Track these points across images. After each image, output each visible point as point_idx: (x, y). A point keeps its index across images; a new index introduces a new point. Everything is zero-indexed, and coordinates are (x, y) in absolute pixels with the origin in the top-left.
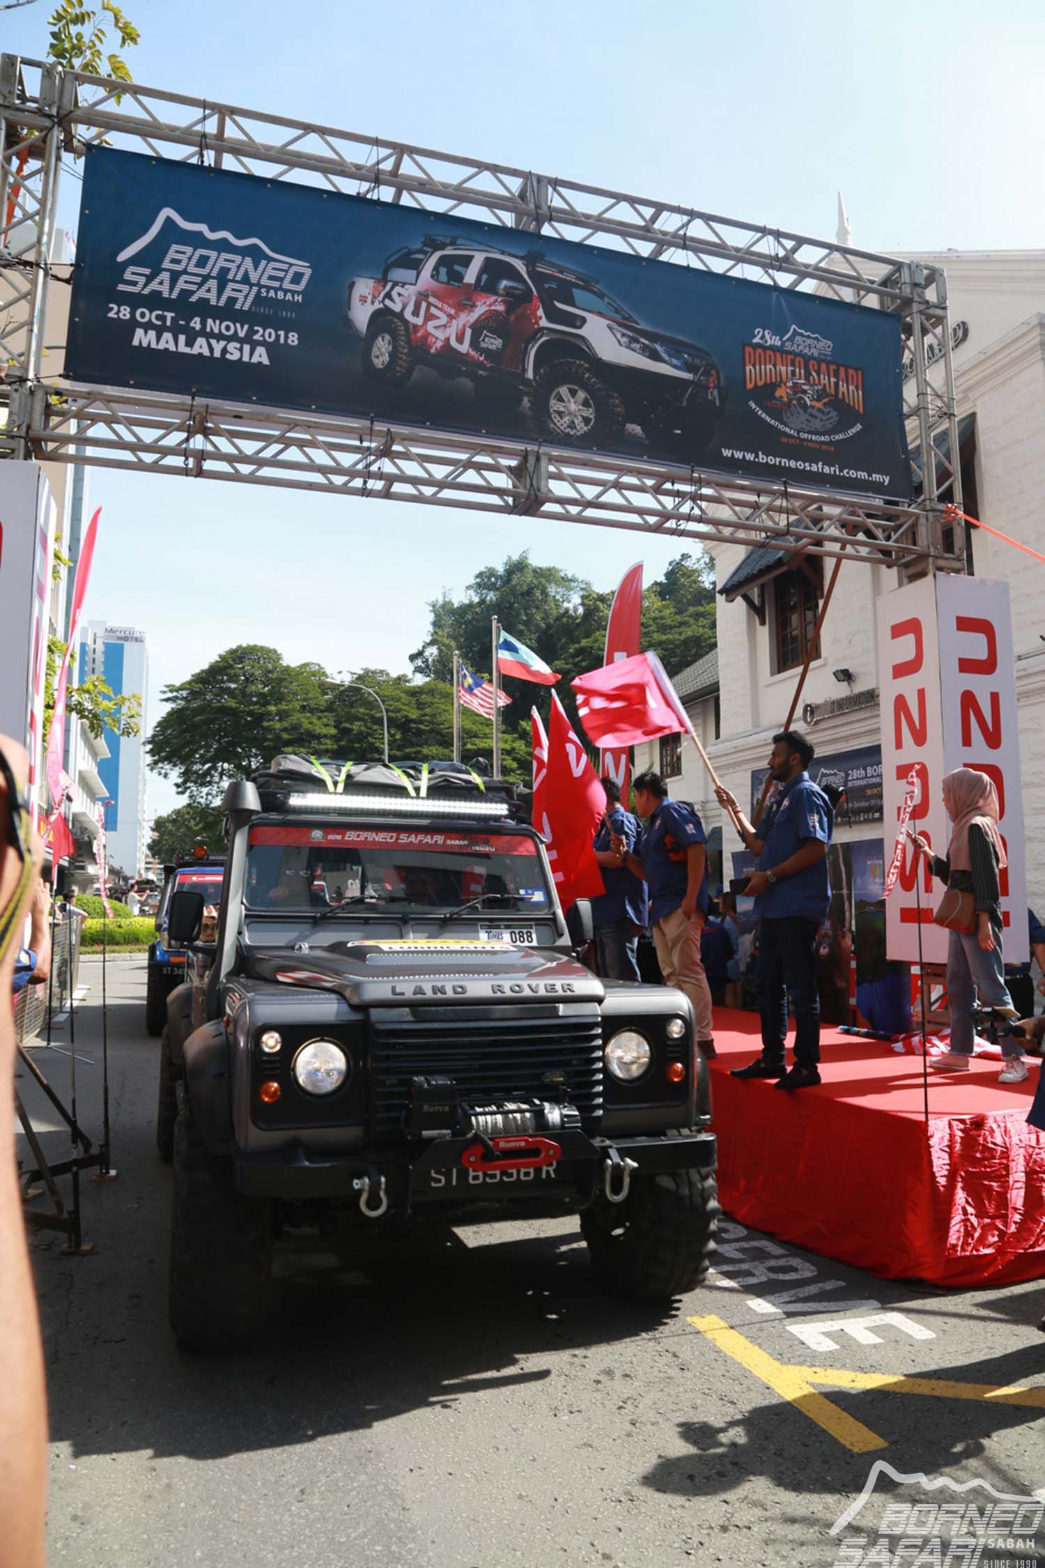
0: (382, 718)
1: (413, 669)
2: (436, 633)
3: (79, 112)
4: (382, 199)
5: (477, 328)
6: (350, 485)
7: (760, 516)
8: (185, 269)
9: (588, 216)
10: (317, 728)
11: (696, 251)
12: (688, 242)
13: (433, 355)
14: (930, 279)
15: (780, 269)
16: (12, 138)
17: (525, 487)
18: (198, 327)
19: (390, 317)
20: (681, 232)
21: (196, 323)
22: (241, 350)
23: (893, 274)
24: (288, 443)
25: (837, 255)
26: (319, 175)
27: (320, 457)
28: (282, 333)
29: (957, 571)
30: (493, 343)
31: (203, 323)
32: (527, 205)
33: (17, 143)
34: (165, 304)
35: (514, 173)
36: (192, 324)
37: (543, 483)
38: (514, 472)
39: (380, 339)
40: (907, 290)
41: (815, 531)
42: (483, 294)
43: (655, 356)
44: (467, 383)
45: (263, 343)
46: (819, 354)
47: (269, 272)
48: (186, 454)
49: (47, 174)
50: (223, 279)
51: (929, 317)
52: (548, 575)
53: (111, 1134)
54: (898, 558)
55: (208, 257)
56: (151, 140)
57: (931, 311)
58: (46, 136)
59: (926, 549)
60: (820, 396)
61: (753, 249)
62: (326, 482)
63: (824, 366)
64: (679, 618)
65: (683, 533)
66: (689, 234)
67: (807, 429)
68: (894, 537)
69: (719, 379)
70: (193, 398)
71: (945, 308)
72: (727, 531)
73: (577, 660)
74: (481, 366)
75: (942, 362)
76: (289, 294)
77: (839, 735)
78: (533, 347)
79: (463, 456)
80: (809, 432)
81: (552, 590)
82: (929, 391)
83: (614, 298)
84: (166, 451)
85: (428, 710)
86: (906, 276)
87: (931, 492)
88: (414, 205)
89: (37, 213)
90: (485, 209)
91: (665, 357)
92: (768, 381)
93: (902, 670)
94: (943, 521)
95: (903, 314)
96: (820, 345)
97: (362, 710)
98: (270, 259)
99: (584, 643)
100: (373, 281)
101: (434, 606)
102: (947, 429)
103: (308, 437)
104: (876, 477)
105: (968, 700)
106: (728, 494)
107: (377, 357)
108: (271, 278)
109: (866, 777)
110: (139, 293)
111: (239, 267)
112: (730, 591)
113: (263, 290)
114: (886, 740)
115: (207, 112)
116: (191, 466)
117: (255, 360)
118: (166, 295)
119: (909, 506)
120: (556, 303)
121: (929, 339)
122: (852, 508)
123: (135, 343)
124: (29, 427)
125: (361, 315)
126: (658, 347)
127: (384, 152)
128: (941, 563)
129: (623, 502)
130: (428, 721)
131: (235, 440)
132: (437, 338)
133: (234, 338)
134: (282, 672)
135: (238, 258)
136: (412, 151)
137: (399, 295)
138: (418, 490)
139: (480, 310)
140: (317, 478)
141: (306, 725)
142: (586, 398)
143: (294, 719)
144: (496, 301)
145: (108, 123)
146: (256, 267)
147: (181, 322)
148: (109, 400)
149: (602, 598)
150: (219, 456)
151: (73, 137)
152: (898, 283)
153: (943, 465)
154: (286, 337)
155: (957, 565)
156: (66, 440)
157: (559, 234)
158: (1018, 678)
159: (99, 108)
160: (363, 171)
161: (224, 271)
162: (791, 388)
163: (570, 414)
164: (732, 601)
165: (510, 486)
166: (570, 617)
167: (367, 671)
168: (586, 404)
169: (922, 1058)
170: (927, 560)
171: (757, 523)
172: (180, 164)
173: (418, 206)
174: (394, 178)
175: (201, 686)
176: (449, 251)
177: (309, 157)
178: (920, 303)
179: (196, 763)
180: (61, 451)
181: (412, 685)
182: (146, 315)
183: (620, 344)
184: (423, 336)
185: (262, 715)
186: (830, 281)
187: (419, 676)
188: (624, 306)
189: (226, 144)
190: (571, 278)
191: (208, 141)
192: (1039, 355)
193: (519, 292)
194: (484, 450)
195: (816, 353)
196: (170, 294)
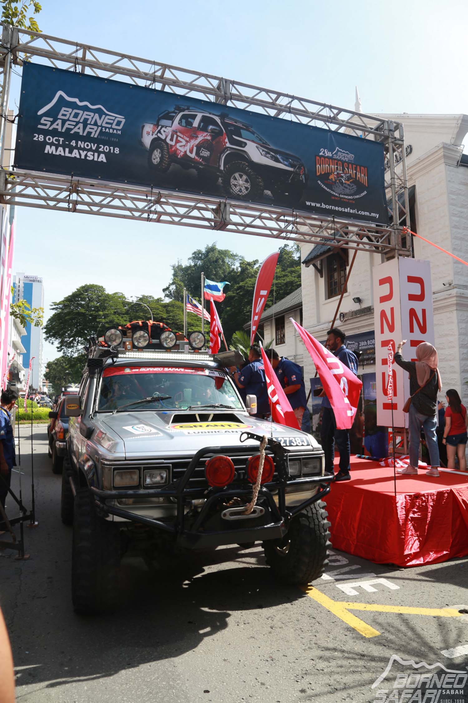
0: (151, 317)
1: (164, 295)
2: (175, 279)
3: (20, 47)
4: (156, 89)
5: (199, 147)
6: (142, 216)
7: (322, 231)
8: (68, 119)
9: (247, 98)
10: (121, 322)
11: (295, 114)
12: (291, 110)
13: (179, 158)
14: (397, 128)
15: (331, 122)
17: (220, 218)
18: (74, 145)
19: (160, 142)
20: (289, 105)
21: (73, 143)
22: (94, 155)
23: (380, 125)
24: (114, 197)
25: (356, 116)
26: (128, 77)
27: (128, 203)
28: (112, 148)
29: (408, 256)
30: (206, 153)
31: (77, 143)
32: (221, 92)
34: (60, 134)
35: (215, 78)
36: (72, 144)
37: (227, 216)
38: (215, 211)
39: (156, 151)
40: (386, 133)
41: (346, 238)
42: (201, 132)
43: (277, 160)
44: (194, 171)
45: (104, 152)
46: (349, 160)
47: (106, 120)
48: (69, 202)
49: (5, 75)
50: (85, 123)
51: (396, 144)
52: (225, 253)
53: (35, 506)
54: (382, 250)
55: (78, 114)
56: (53, 60)
57: (397, 142)
58: (5, 57)
59: (394, 246)
60: (349, 178)
61: (320, 113)
62: (131, 215)
63: (350, 165)
64: (283, 273)
65: (288, 239)
66: (292, 106)
67: (343, 193)
68: (380, 241)
69: (305, 172)
70: (72, 177)
71: (403, 141)
72: (307, 238)
73: (238, 291)
74: (200, 164)
75: (401, 164)
76: (115, 130)
77: (356, 326)
78: (223, 156)
79: (193, 204)
80: (344, 195)
81: (227, 260)
83: (259, 134)
84: (60, 201)
85: (171, 314)
86: (386, 126)
87: (396, 221)
89: (1, 92)
90: (202, 94)
91: (281, 161)
92: (326, 172)
93: (384, 299)
94: (402, 234)
95: (385, 143)
96: (349, 156)
97: (142, 314)
98: (107, 115)
99: (241, 284)
100: (152, 125)
101: (174, 267)
102: (404, 192)
103: (123, 195)
104: (373, 215)
105: (412, 313)
106: (309, 222)
107: (154, 159)
108: (107, 123)
109: (367, 345)
110: (48, 129)
111: (92, 118)
113: (103, 129)
114: (377, 329)
115: (78, 48)
116: (71, 207)
117: (100, 160)
118: (60, 130)
119: (387, 227)
120: (233, 136)
121: (396, 154)
122: (362, 228)
123: (46, 152)
125: (147, 140)
126: (278, 156)
127: (158, 67)
128: (401, 252)
129: (262, 225)
130: (172, 319)
131: (91, 196)
132: (181, 151)
133: (90, 150)
134: (106, 297)
135: (92, 114)
136: (170, 67)
137: (164, 131)
138: (172, 219)
139: (200, 139)
140: (128, 213)
141: (116, 320)
142: (247, 179)
143: (110, 318)
144: (207, 135)
145: (33, 52)
146: (100, 119)
147: (67, 143)
148: (34, 177)
149: (249, 264)
150: (83, 203)
151: (17, 58)
152: (382, 129)
153: (402, 209)
154: (114, 150)
155: (408, 253)
156: (14, 195)
157: (235, 105)
158: (434, 302)
159: (29, 44)
160: (148, 76)
161: (86, 120)
162: (336, 175)
163: (239, 185)
164: (308, 267)
165: (213, 217)
166: (235, 272)
167: (144, 296)
168: (246, 181)
169: (393, 468)
170: (395, 251)
171: (321, 234)
172: (66, 71)
173: (172, 92)
174: (161, 79)
175: (69, 303)
176: (186, 112)
177: (124, 69)
178: (392, 138)
179: (66, 338)
180: (13, 200)
181: (164, 302)
182: (51, 139)
183: (262, 155)
184: (175, 150)
185: (96, 316)
186: (353, 128)
187: (167, 298)
188: (263, 138)
189: (86, 63)
190: (240, 125)
191: (78, 61)
192: (443, 160)
193: (217, 131)
194: (202, 201)
195: (347, 160)
196: (62, 130)
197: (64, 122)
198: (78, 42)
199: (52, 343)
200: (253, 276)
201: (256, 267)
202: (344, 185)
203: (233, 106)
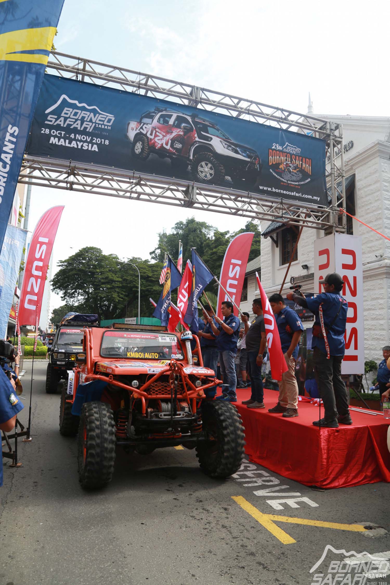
0: (138, 275)
1: (151, 257)
2: (160, 244)
4: (141, 94)
5: (173, 140)
6: (126, 195)
7: (273, 211)
8: (69, 116)
9: (214, 102)
10: (114, 278)
11: (253, 115)
12: (250, 112)
13: (157, 149)
14: (337, 127)
15: (283, 122)
17: (188, 198)
18: (73, 137)
19: (142, 136)
20: (248, 108)
22: (88, 146)
23: (323, 125)
24: (104, 179)
25: (303, 118)
26: (119, 85)
27: (115, 185)
28: (103, 140)
29: (343, 232)
30: (179, 146)
31: (75, 136)
32: (193, 97)
34: (62, 129)
35: (188, 86)
36: (71, 136)
37: (194, 197)
38: (186, 193)
39: (138, 143)
40: (328, 132)
41: (292, 217)
42: (176, 128)
43: (237, 152)
44: (169, 160)
45: (96, 144)
46: (296, 153)
47: (99, 118)
48: (67, 182)
50: (83, 121)
51: (336, 141)
52: (203, 225)
53: (31, 425)
54: (322, 227)
55: (78, 113)
56: (59, 71)
57: (337, 139)
59: (332, 224)
60: (295, 168)
61: (274, 115)
62: (117, 194)
63: (297, 157)
65: (244, 216)
66: (250, 109)
67: (291, 180)
68: (321, 219)
69: (259, 161)
70: (70, 163)
71: (342, 138)
72: (260, 216)
73: (211, 256)
74: (174, 154)
75: (340, 157)
76: (106, 126)
78: (193, 148)
81: (204, 230)
82: (335, 168)
83: (222, 130)
84: (59, 181)
85: (155, 273)
86: (328, 126)
87: (334, 204)
90: (178, 98)
91: (240, 152)
92: (277, 162)
93: (322, 267)
94: (338, 214)
95: (326, 140)
96: (296, 150)
97: (131, 272)
98: (100, 114)
99: (214, 250)
100: (136, 122)
101: (159, 235)
102: (341, 181)
103: (110, 177)
104: (315, 198)
106: (261, 202)
107: (137, 150)
108: (100, 120)
110: (53, 125)
111: (88, 116)
112: (266, 235)
113: (97, 125)
115: (80, 61)
116: (68, 186)
117: (93, 149)
118: (62, 125)
119: (327, 208)
120: (202, 132)
121: (336, 149)
123: (51, 142)
125: (132, 135)
126: (238, 149)
127: (142, 77)
128: (337, 229)
129: (224, 205)
130: (155, 277)
131: (85, 178)
132: (158, 144)
133: (86, 141)
134: (102, 257)
135: (88, 113)
136: (152, 77)
137: (146, 128)
138: (150, 198)
139: (174, 134)
140: (114, 192)
141: (110, 277)
142: (211, 166)
143: (106, 275)
144: (180, 131)
146: (95, 117)
147: (67, 135)
148: (40, 162)
149: (222, 234)
150: (79, 183)
152: (325, 128)
153: (340, 194)
154: (105, 142)
155: (343, 230)
156: (24, 176)
157: (204, 107)
158: (364, 271)
160: (134, 84)
161: (83, 118)
162: (285, 165)
163: (205, 172)
164: (266, 238)
165: (183, 198)
166: (211, 240)
167: (134, 258)
168: (211, 168)
170: (332, 228)
171: (271, 213)
172: (70, 80)
173: (154, 97)
174: (146, 86)
175: (72, 261)
176: (164, 113)
177: (116, 78)
178: (333, 136)
179: (69, 290)
180: (23, 180)
181: (150, 263)
182: (55, 132)
183: (224, 147)
184: (153, 143)
185: (94, 273)
187: (153, 260)
188: (226, 134)
189: (86, 73)
190: (208, 124)
191: (79, 71)
192: (378, 154)
193: (188, 128)
194: (174, 184)
196: (64, 125)
197: (66, 119)
198: (80, 57)
199: (58, 294)
200: (225, 244)
201: (227, 236)
202: (292, 173)
203: (203, 109)
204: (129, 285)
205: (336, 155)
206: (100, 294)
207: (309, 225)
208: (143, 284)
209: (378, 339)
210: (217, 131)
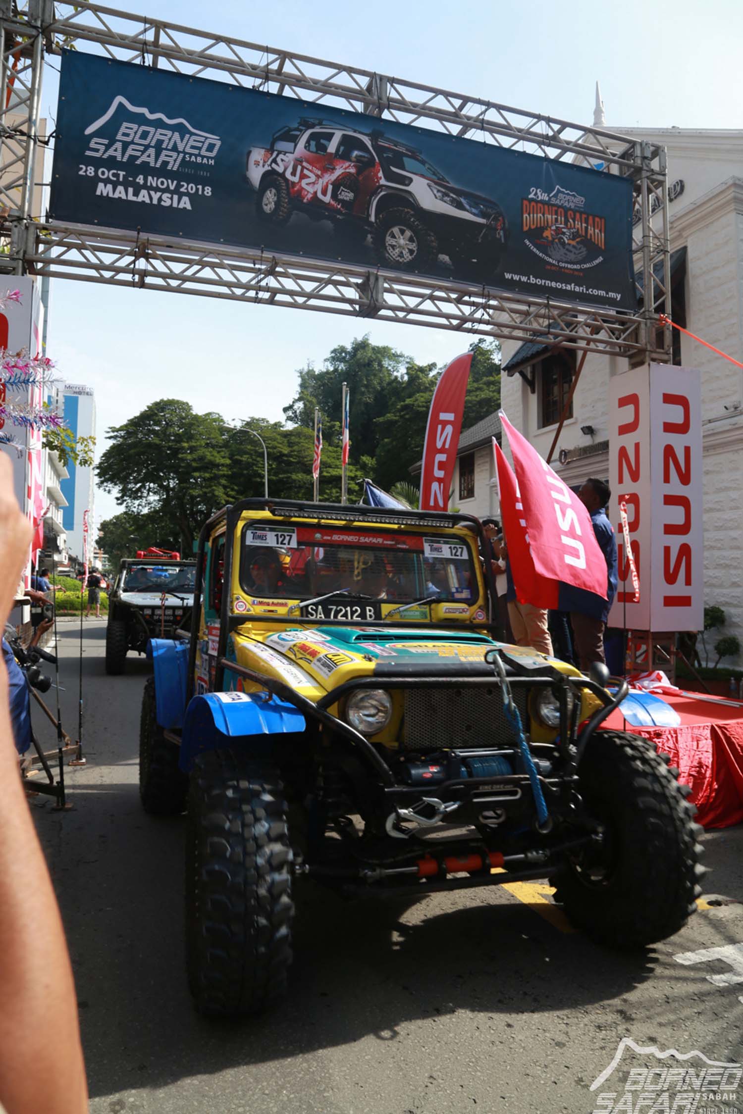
0: (263, 453)
1: (285, 418)
2: (302, 392)
3: (57, 25)
4: (270, 92)
5: (337, 185)
6: (246, 295)
7: (530, 323)
8: (133, 140)
9: (415, 105)
10: (217, 459)
11: (491, 132)
12: (485, 125)
13: (304, 203)
14: (655, 154)
15: (549, 145)
16: (10, 44)
17: (367, 298)
18: (142, 182)
19: (276, 177)
20: (481, 117)
21: (140, 179)
22: (172, 199)
23: (629, 150)
24: (204, 265)
25: (591, 136)
26: (226, 73)
27: (226, 275)
28: (200, 187)
29: (665, 362)
30: (347, 195)
31: (145, 179)
32: (372, 97)
33: (13, 47)
34: (119, 165)
35: (363, 73)
36: (137, 180)
37: (380, 295)
38: (361, 288)
39: (268, 192)
40: (639, 162)
41: (567, 332)
42: (341, 160)
43: (460, 206)
44: (329, 224)
45: (187, 194)
46: (575, 206)
47: (191, 143)
48: (133, 272)
49: (34, 71)
50: (159, 148)
51: (653, 181)
52: (384, 352)
54: (625, 352)
55: (148, 132)
56: (107, 46)
57: (654, 177)
58: (34, 42)
59: (644, 346)
60: (575, 236)
61: (531, 130)
62: (230, 293)
63: (578, 215)
64: (476, 385)
65: (476, 332)
66: (485, 118)
67: (564, 260)
68: (623, 337)
69: (504, 223)
70: (138, 233)
71: (664, 175)
72: (506, 331)
73: (402, 413)
74: (339, 212)
75: (660, 214)
76: (205, 159)
77: (583, 472)
78: (375, 198)
79: (326, 276)
80: (567, 262)
81: (386, 363)
83: (432, 164)
84: (119, 270)
85: (296, 448)
86: (638, 152)
87: (649, 305)
88: (294, 96)
89: (29, 99)
90: (344, 99)
91: (467, 207)
92: (539, 225)
93: (625, 429)
94: (657, 326)
95: (635, 179)
96: (576, 200)
97: (249, 447)
98: (192, 134)
99: (408, 401)
100: (264, 150)
101: (301, 373)
102: (662, 261)
103: (217, 261)
104: (612, 295)
105: (669, 451)
106: (508, 305)
107: (266, 205)
108: (193, 147)
110: (100, 158)
111: (170, 139)
112: (511, 369)
113: (187, 156)
114: (612, 477)
115: (148, 26)
116: (137, 280)
117: (181, 206)
118: (119, 159)
119: (634, 315)
120: (391, 167)
121: (652, 197)
122: (595, 316)
123: (98, 193)
124: (25, 252)
125: (255, 174)
126: (462, 200)
127: (272, 57)
128: (654, 356)
129: (436, 310)
130: (296, 456)
131: (168, 263)
132: (308, 192)
133: (167, 190)
134: (192, 419)
135: (169, 133)
136: (292, 56)
137: (282, 160)
138: (294, 299)
139: (338, 172)
140: (224, 290)
141: (209, 457)
142: (411, 236)
143: (200, 452)
144: (350, 165)
145: (77, 33)
146: (182, 140)
147: (131, 179)
148: (80, 234)
149: (421, 370)
150: (156, 274)
151: (53, 42)
152: (632, 156)
153: (659, 287)
154: (203, 190)
155: (665, 357)
156: (48, 262)
157: (395, 118)
158: (704, 437)
159: (72, 21)
160: (256, 71)
161: (160, 142)
162: (554, 230)
163: (400, 247)
164: (512, 376)
165: (357, 298)
166: (399, 382)
167: (253, 419)
168: (411, 240)
170: (645, 354)
171: (528, 326)
172: (128, 65)
173: (297, 98)
174: (279, 76)
175: (134, 428)
176: (317, 130)
177: (219, 60)
178: (647, 171)
179: (130, 483)
180: (47, 269)
181: (285, 429)
182: (106, 173)
183: (436, 198)
184: (298, 190)
185: (178, 449)
186: (584, 154)
187: (290, 423)
188: (439, 170)
189: (160, 49)
190: (403, 150)
191: (148, 47)
192: (733, 206)
193: (366, 160)
194: (339, 272)
195: (572, 205)
196: (122, 158)
197: (126, 145)
198: (147, 16)
199: (109, 492)
200: (428, 389)
201: (432, 374)
202: (567, 247)
203: (392, 119)
204: (245, 472)
205: (653, 210)
206: (191, 491)
207: (600, 348)
208: (272, 469)
209: (727, 566)
210: (420, 165)
